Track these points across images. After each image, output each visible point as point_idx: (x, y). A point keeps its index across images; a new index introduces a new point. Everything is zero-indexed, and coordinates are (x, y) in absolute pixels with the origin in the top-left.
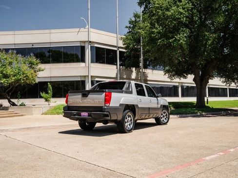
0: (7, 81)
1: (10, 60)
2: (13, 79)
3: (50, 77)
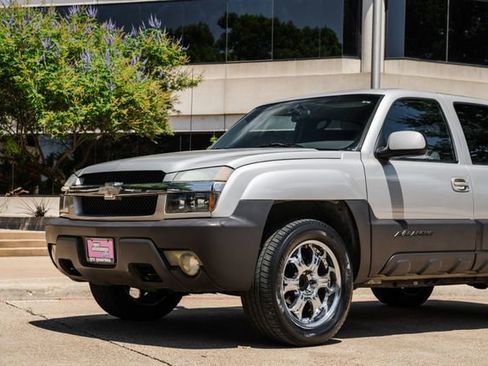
0: (62, 119)
1: (76, 43)
2: (84, 110)
3: (225, 115)
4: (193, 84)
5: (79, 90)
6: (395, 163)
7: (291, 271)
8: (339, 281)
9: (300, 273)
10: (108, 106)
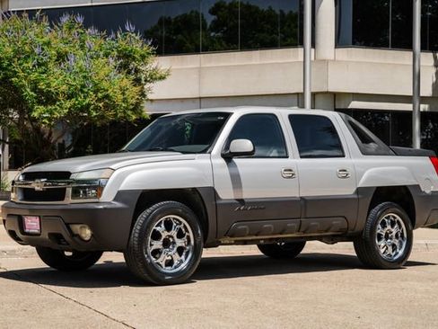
0: (50, 112)
1: (63, 47)
2: (68, 104)
3: (200, 98)
4: (162, 78)
5: (64, 87)
6: (236, 160)
7: (156, 236)
8: (192, 242)
9: (163, 237)
10: (87, 101)
